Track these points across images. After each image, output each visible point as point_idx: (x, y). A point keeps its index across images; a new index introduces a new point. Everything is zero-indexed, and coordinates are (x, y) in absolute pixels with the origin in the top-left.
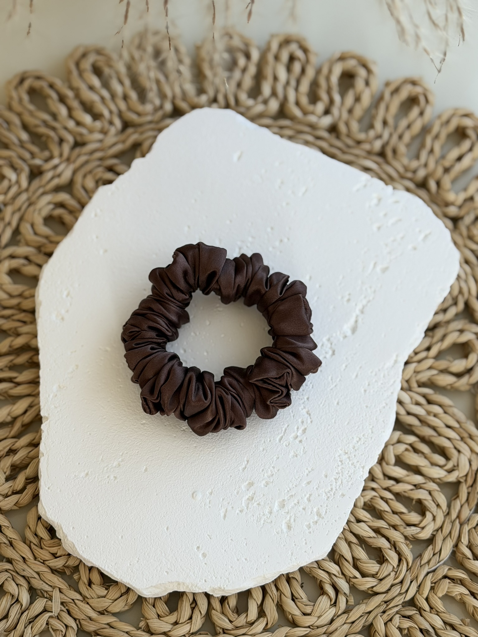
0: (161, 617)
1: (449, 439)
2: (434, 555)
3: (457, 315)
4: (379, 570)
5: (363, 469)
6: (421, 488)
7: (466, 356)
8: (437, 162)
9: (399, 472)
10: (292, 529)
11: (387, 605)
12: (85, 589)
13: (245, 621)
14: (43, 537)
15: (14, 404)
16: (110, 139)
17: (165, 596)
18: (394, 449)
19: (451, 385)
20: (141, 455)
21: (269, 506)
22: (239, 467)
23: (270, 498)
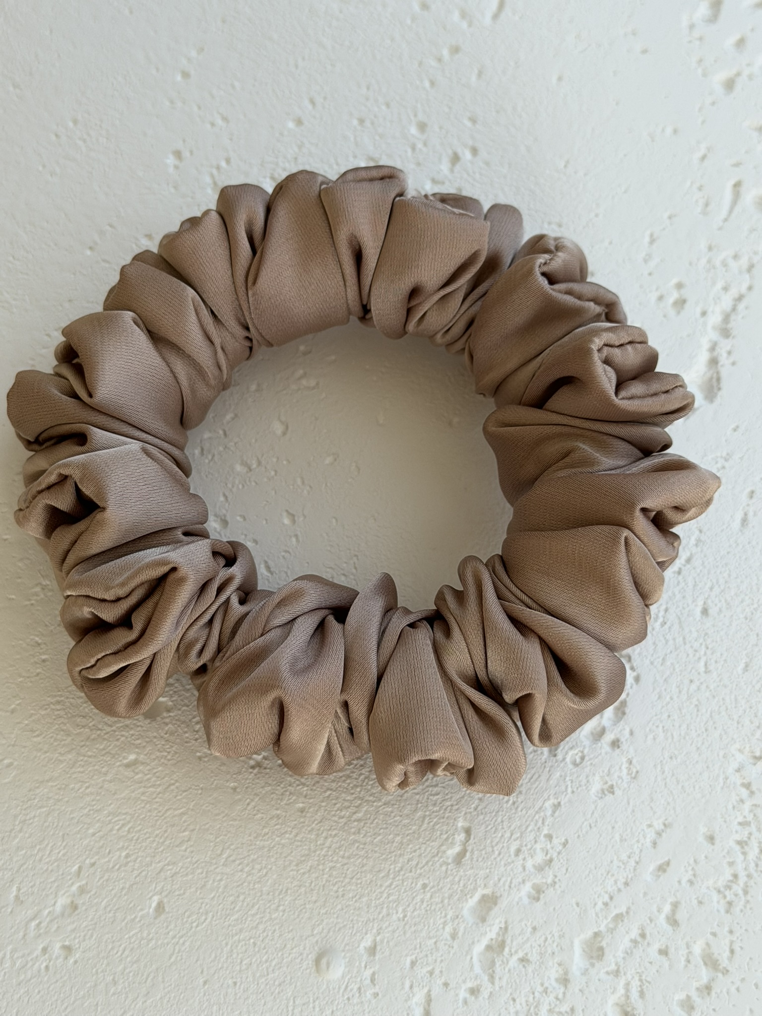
20: (137, 865)
21: (555, 961)
22: (444, 852)
23: (556, 935)
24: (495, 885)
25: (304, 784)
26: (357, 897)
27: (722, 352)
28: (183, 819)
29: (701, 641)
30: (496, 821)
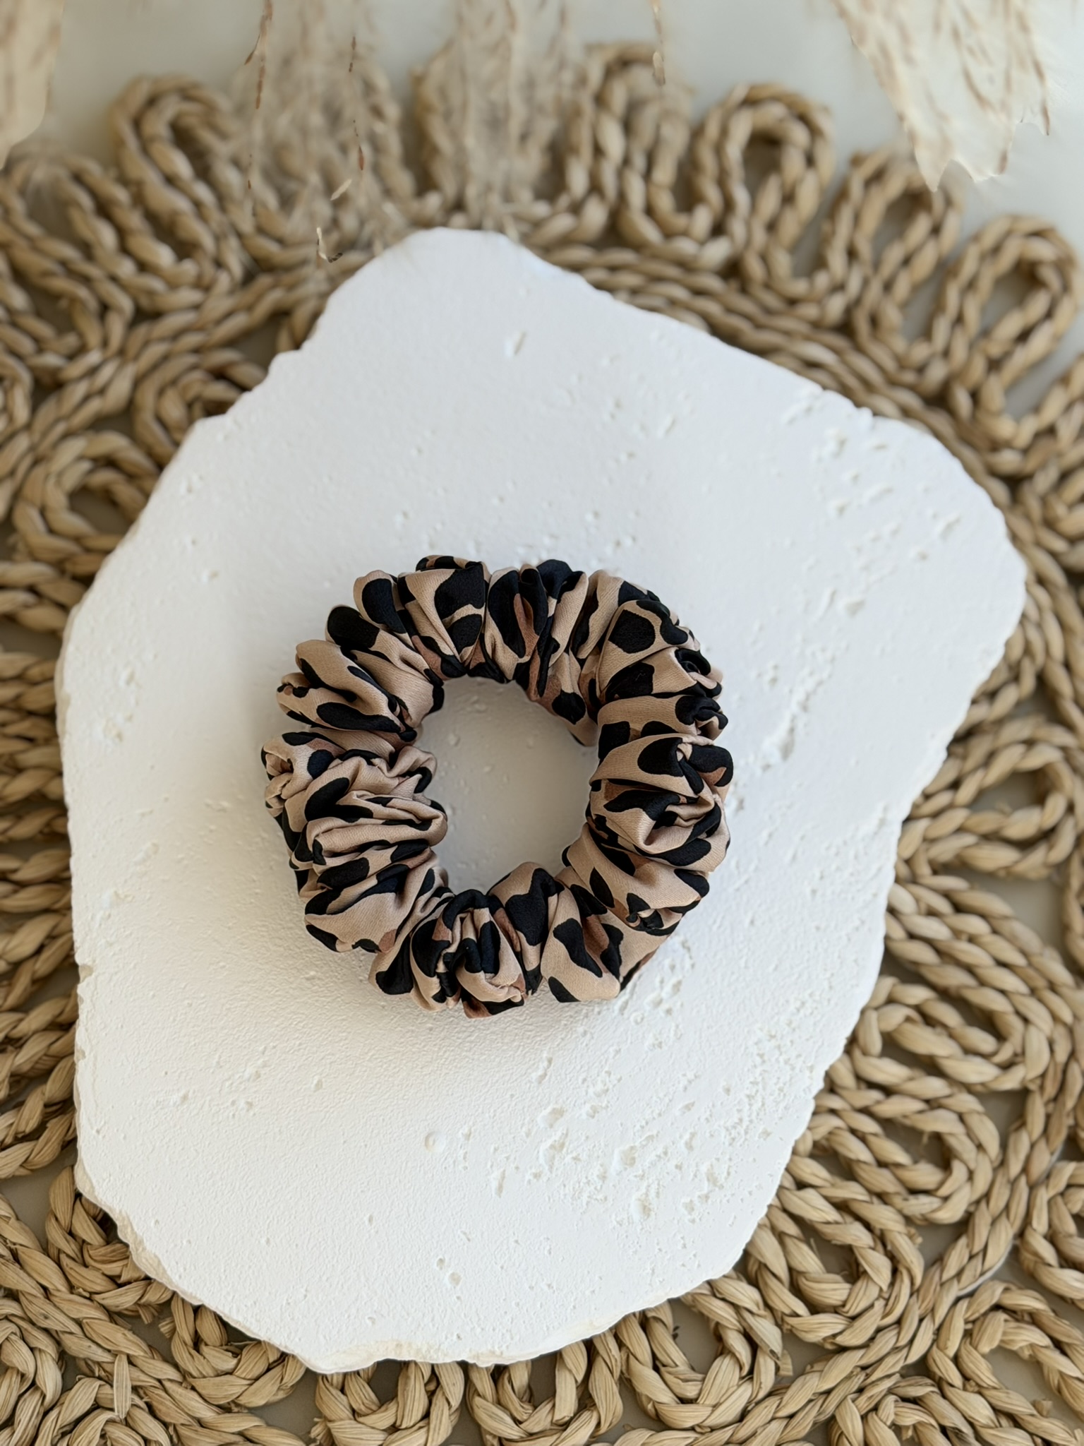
0: (360, 1415)
1: (1003, 992)
2: (971, 1257)
3: (1019, 704)
4: (849, 1295)
5: (811, 1072)
6: (940, 1106)
7: (1040, 799)
8: (971, 346)
9: (890, 1071)
10: (652, 1213)
11: (868, 1376)
12: (186, 1355)
13: (549, 1419)
14: (88, 1240)
15: (12, 931)
16: (219, 303)
17: (368, 1368)
18: (879, 1020)
19: (1007, 868)
20: (306, 1052)
21: (599, 1162)
22: (530, 1074)
23: (603, 1144)
24: (564, 1102)
26: (462, 1097)
27: (800, 724)
28: (343, 1024)
29: (746, 943)
30: (571, 1056)
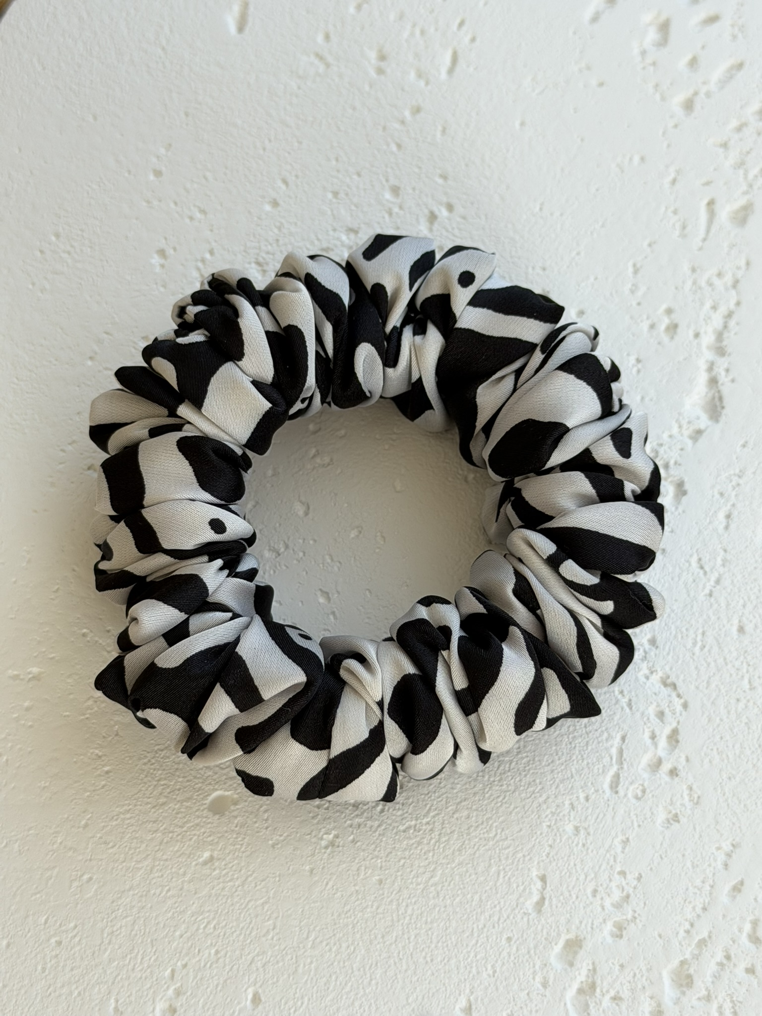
20: (227, 960)
21: (647, 995)
22: (523, 903)
23: (644, 969)
24: (578, 928)
25: (377, 857)
26: (446, 961)
27: (720, 371)
28: (265, 910)
29: (742, 658)
30: (569, 865)
